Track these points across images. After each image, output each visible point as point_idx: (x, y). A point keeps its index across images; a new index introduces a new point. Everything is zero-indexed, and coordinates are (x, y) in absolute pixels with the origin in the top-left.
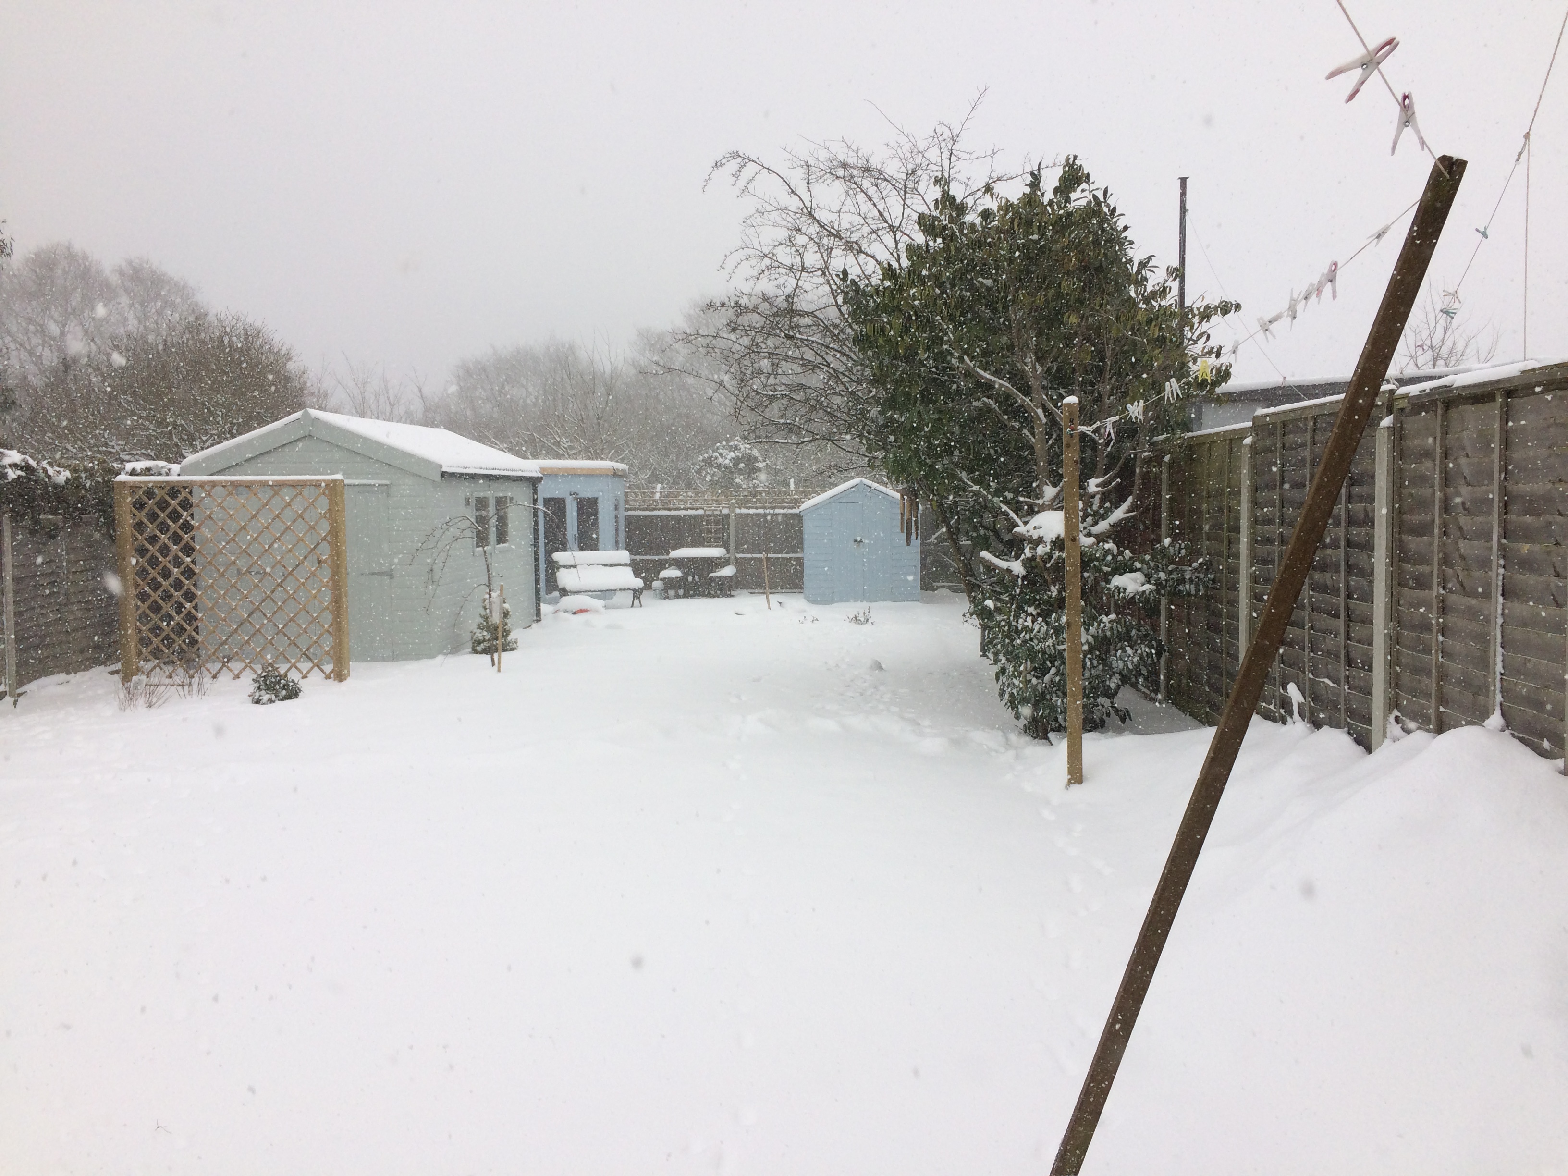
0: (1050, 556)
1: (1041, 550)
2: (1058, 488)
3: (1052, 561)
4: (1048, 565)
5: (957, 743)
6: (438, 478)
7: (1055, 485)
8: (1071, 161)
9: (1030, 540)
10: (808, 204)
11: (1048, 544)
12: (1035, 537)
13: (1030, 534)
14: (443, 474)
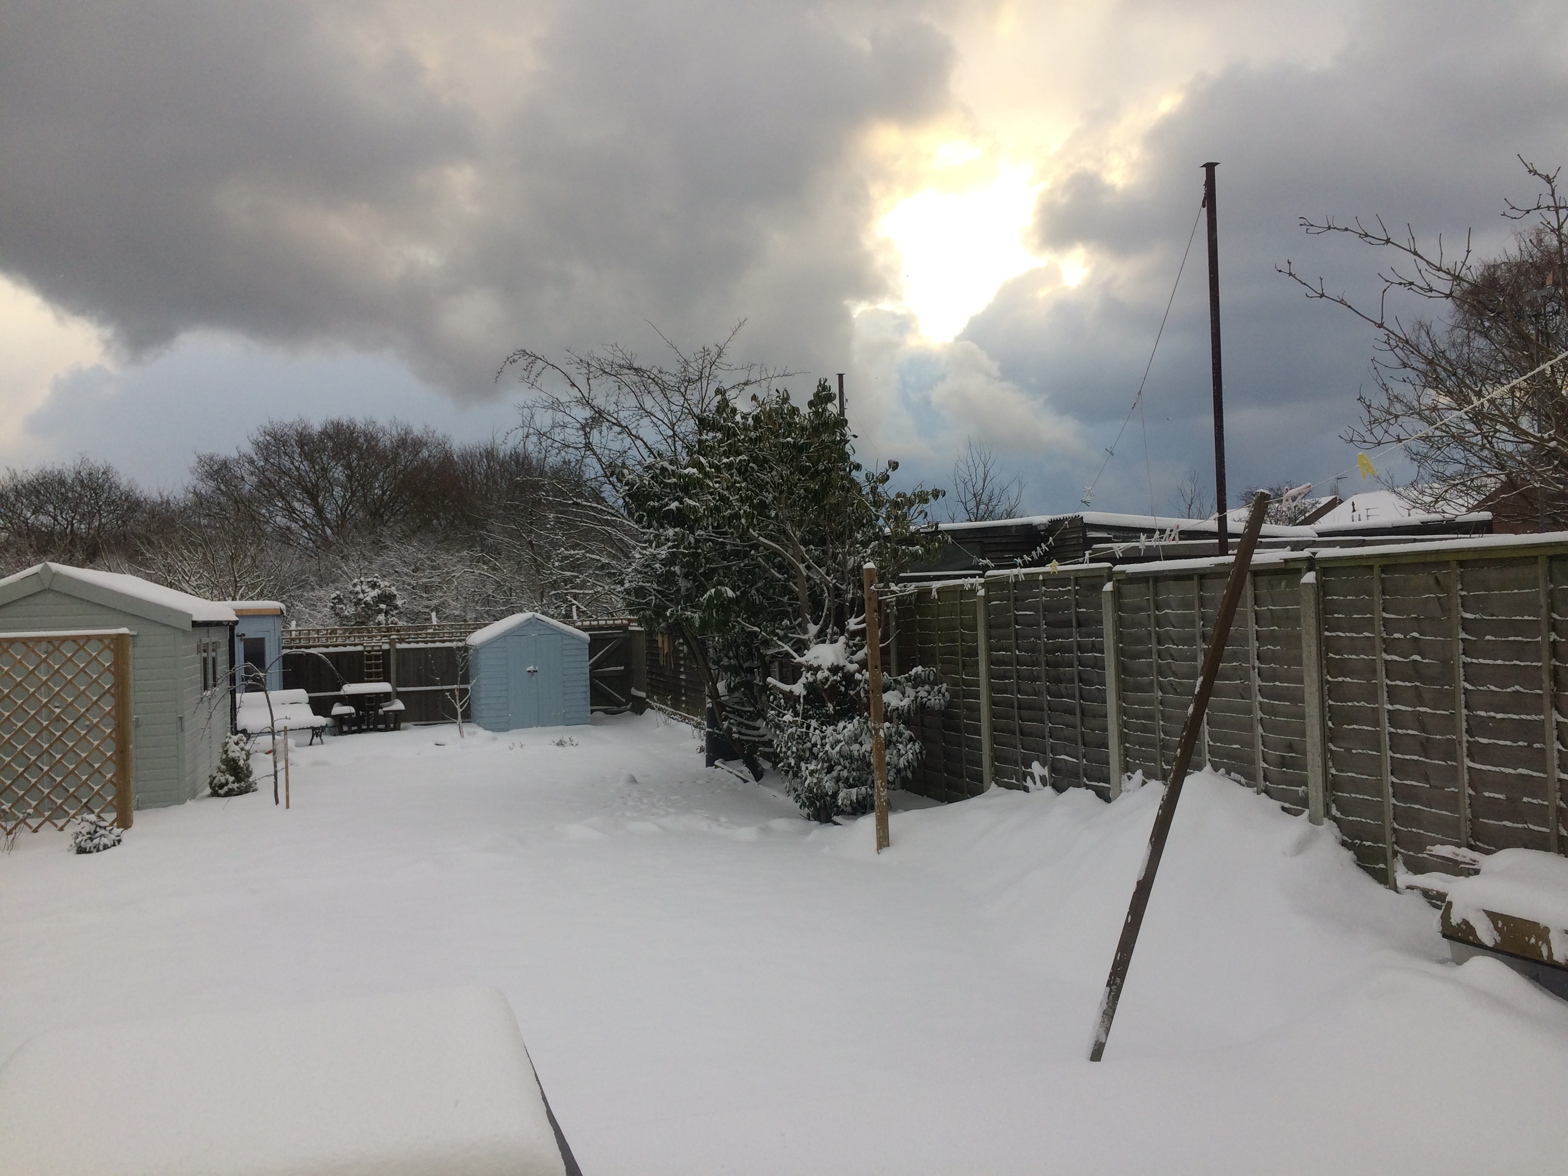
0: (827, 679)
1: (820, 675)
2: (819, 626)
3: (829, 683)
4: (826, 687)
5: (766, 831)
6: (189, 627)
7: (816, 624)
8: (822, 383)
9: (810, 668)
10: (586, 395)
11: (825, 670)
12: (815, 666)
13: (810, 663)
14: (195, 624)
